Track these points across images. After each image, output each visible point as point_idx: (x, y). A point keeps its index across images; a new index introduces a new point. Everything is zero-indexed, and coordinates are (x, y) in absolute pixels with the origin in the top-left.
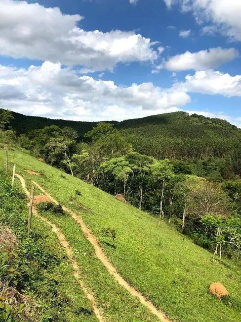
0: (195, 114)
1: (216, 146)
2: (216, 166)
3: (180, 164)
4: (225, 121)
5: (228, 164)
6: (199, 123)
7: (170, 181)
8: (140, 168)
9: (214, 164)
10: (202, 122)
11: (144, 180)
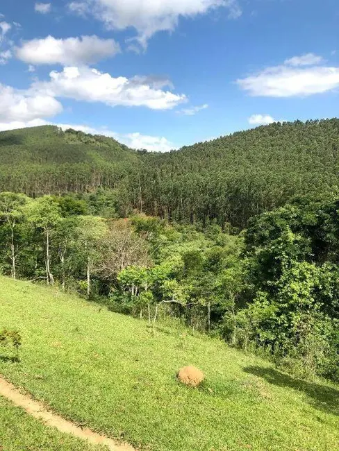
0: (70, 129)
1: (105, 173)
2: (107, 200)
3: (67, 201)
4: (112, 138)
5: (122, 196)
6: (78, 143)
7: (57, 228)
8: (7, 214)
9: (105, 198)
10: (81, 141)
11: (15, 232)
